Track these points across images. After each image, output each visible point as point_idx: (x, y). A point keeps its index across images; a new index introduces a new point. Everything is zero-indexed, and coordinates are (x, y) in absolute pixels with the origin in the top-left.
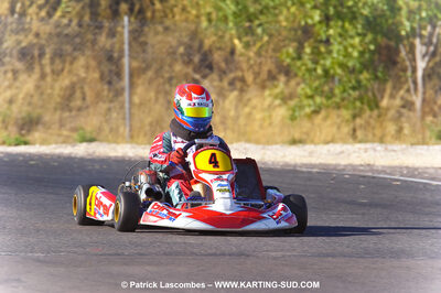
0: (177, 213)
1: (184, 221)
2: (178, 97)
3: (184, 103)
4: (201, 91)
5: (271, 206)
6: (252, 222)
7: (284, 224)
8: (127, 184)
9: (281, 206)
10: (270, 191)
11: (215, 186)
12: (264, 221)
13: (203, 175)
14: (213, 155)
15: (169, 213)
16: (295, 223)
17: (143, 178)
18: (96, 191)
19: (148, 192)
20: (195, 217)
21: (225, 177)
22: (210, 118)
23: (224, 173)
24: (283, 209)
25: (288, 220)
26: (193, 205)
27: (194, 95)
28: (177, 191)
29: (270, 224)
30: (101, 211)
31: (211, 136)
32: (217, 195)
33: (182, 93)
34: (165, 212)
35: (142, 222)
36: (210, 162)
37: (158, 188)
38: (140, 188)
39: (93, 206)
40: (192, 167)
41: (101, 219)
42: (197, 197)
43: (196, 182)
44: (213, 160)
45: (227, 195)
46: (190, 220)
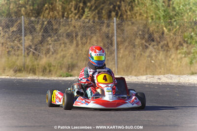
0: (89, 101)
1: (92, 105)
2: (90, 52)
3: (93, 54)
4: (100, 49)
5: (130, 97)
6: (122, 104)
7: (135, 105)
8: (69, 89)
9: (134, 98)
10: (131, 91)
11: (105, 89)
12: (127, 104)
13: (100, 85)
14: (105, 76)
15: (86, 101)
16: (140, 105)
17: (76, 87)
18: (56, 92)
19: (78, 92)
20: (96, 103)
21: (110, 85)
22: (104, 60)
23: (109, 84)
24: (135, 99)
25: (137, 103)
26: (96, 98)
27: (97, 51)
28: (90, 92)
29: (130, 105)
30: (58, 101)
31: (105, 68)
32: (106, 93)
33: (92, 50)
34: (84, 101)
35: (74, 105)
36: (104, 79)
37: (82, 91)
38: (74, 90)
39: (55, 99)
40: (96, 81)
41: (58, 104)
42: (98, 94)
43: (98, 88)
44: (105, 78)
45: (111, 93)
46: (95, 104)
